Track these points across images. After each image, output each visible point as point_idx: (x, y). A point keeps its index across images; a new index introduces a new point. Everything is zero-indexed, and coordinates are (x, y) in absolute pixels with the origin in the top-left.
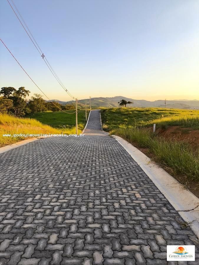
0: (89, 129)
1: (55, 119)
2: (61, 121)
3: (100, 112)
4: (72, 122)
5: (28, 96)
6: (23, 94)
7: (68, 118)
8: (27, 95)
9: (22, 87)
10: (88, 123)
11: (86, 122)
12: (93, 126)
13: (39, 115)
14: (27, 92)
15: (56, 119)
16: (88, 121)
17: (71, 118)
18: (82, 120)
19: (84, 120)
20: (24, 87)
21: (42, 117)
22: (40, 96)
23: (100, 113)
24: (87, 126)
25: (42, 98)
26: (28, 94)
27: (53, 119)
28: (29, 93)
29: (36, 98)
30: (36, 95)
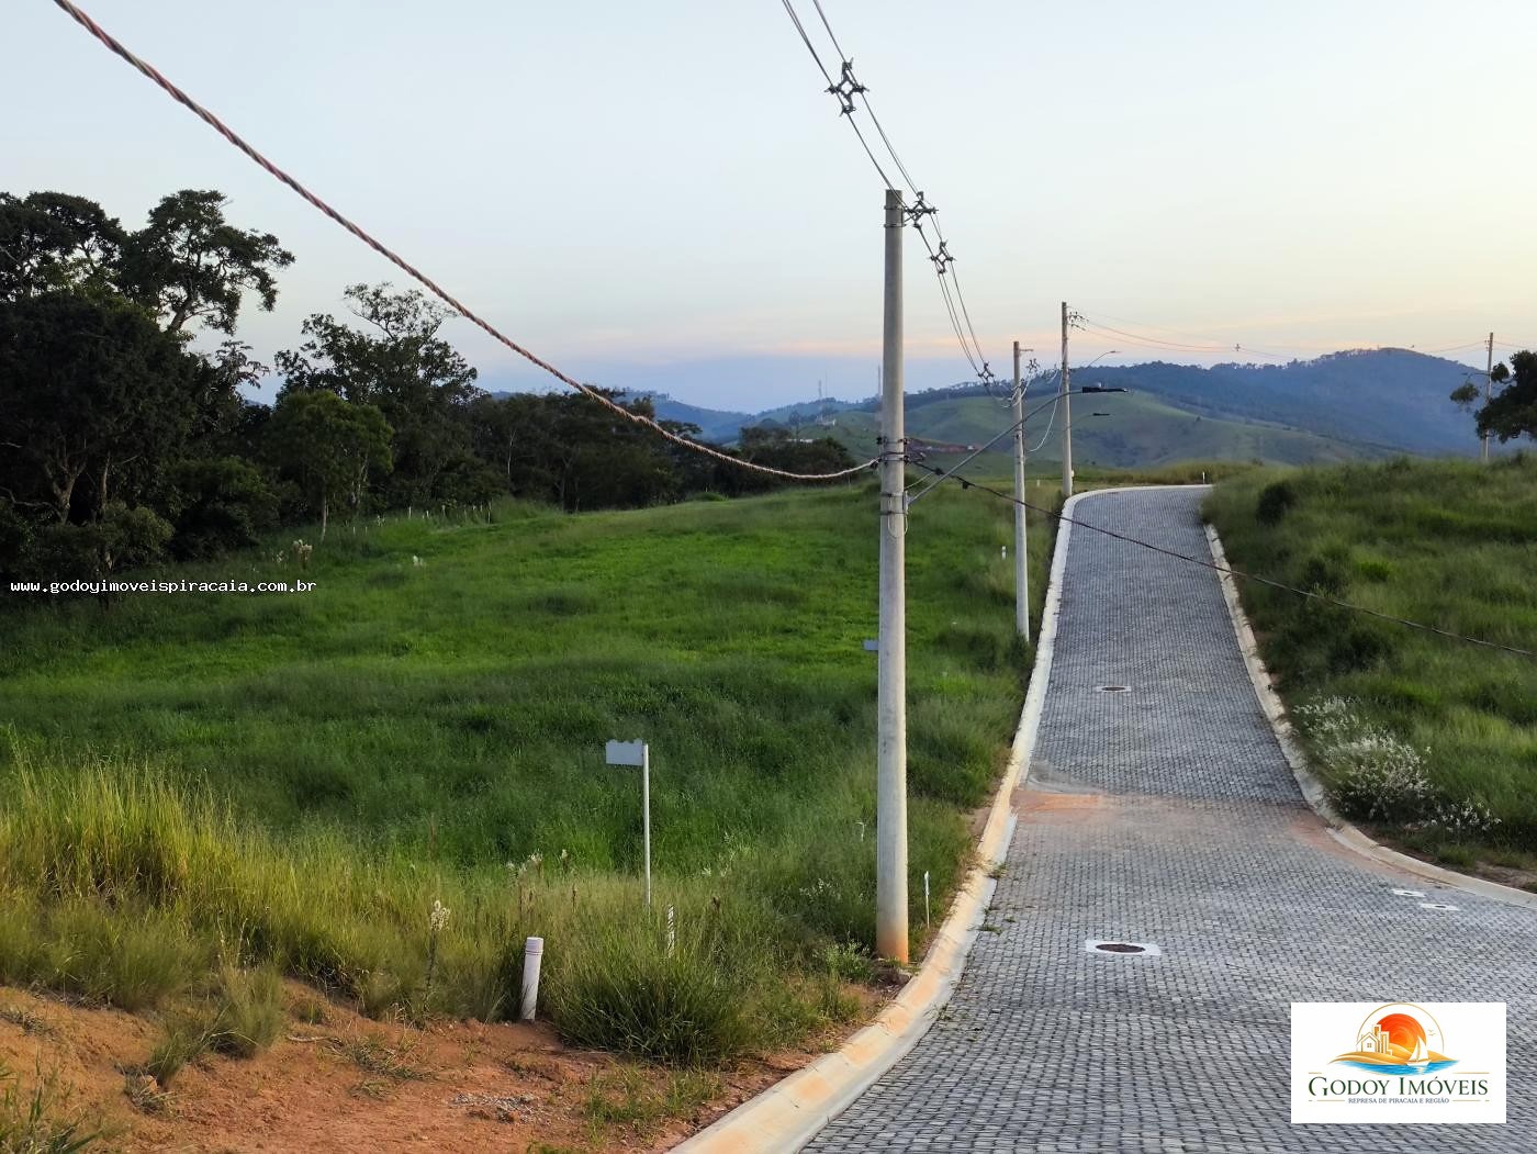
0: (1088, 778)
1: (560, 606)
2: (652, 635)
3: (1204, 520)
4: (801, 659)
5: (269, 303)
6: (206, 285)
7: (754, 593)
8: (250, 296)
9: (188, 196)
10: (1055, 687)
11: (1022, 660)
12: (1150, 724)
13: (380, 554)
14: (246, 249)
15: (590, 607)
16: (1044, 653)
17: (788, 599)
18: (960, 623)
19: (992, 625)
20: (215, 196)
21: (400, 578)
22: (424, 315)
23: (1212, 533)
24: (1048, 727)
25: (439, 336)
26: (265, 284)
27: (534, 605)
28: (269, 267)
29: (376, 333)
30: (377, 305)
